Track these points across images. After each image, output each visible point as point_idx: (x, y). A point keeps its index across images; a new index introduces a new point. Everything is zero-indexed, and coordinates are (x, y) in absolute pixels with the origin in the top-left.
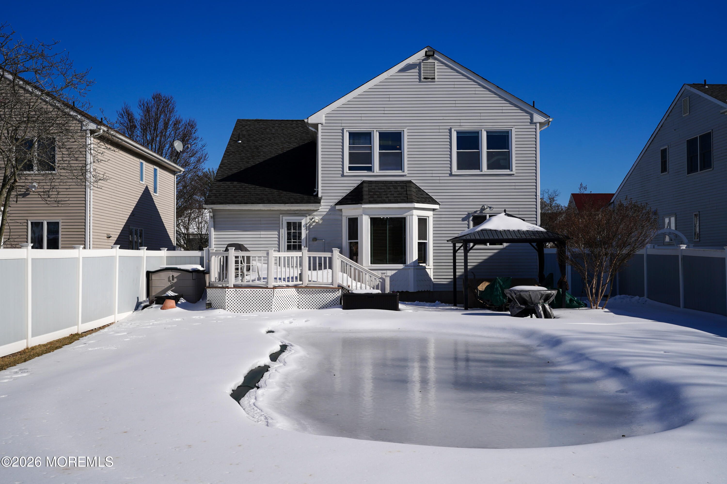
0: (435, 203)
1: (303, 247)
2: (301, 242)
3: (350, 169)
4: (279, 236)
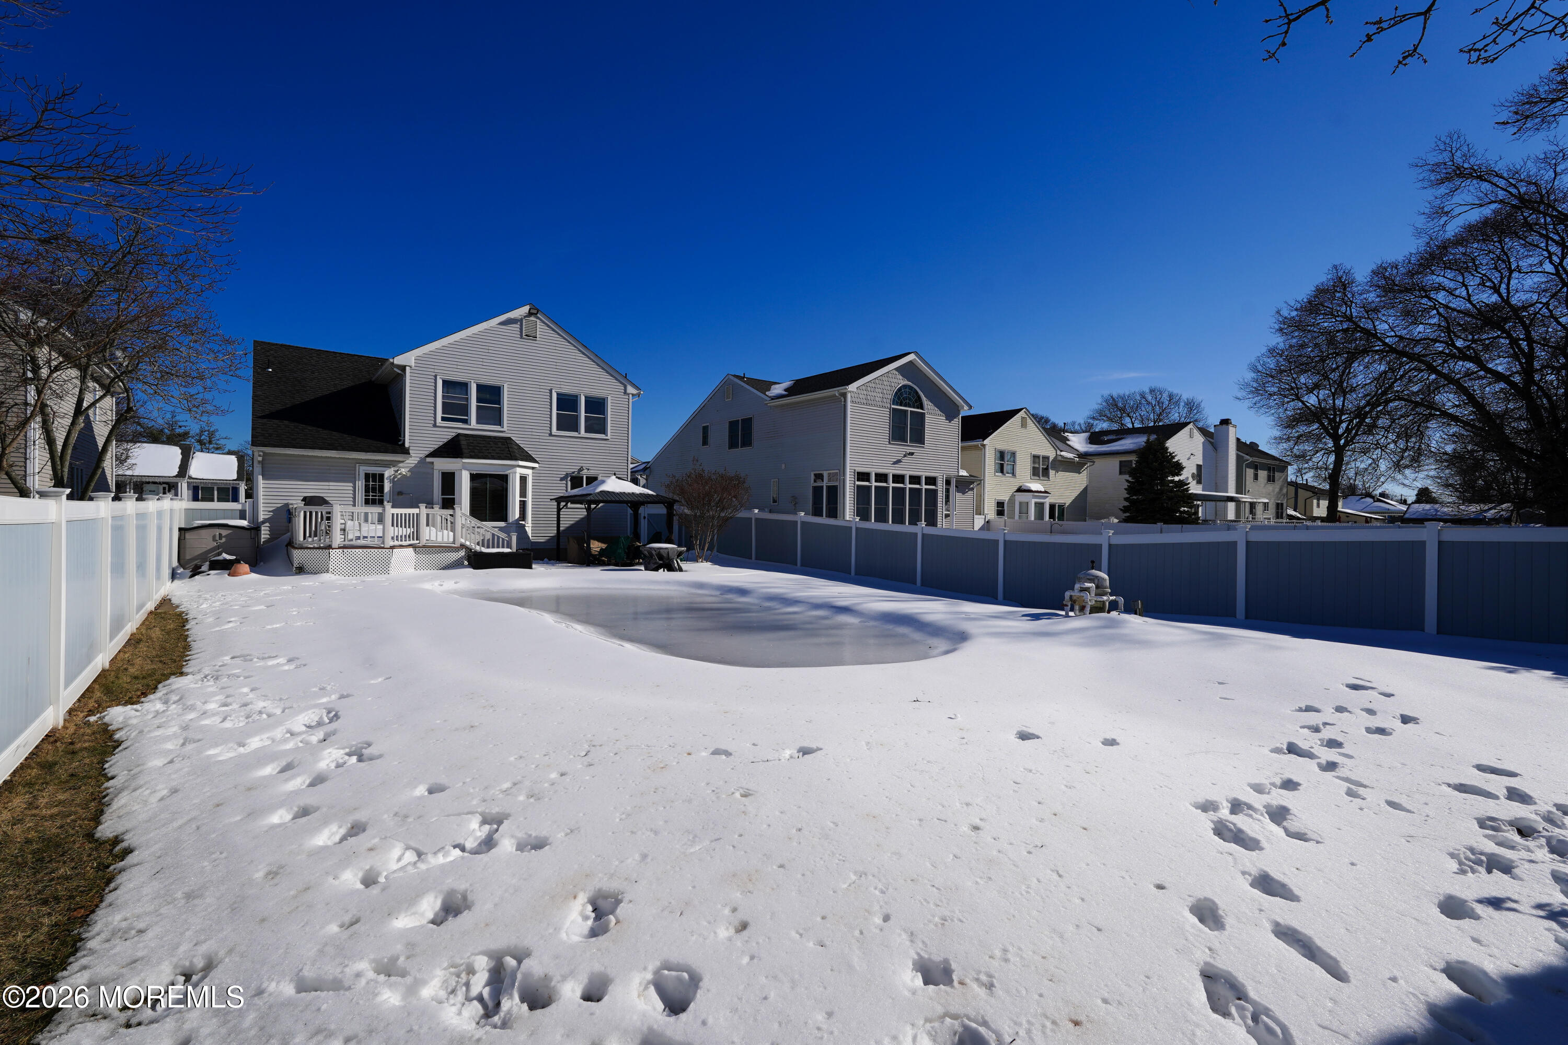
0: (535, 461)
1: (385, 503)
2: (383, 496)
3: (443, 419)
4: (354, 487)
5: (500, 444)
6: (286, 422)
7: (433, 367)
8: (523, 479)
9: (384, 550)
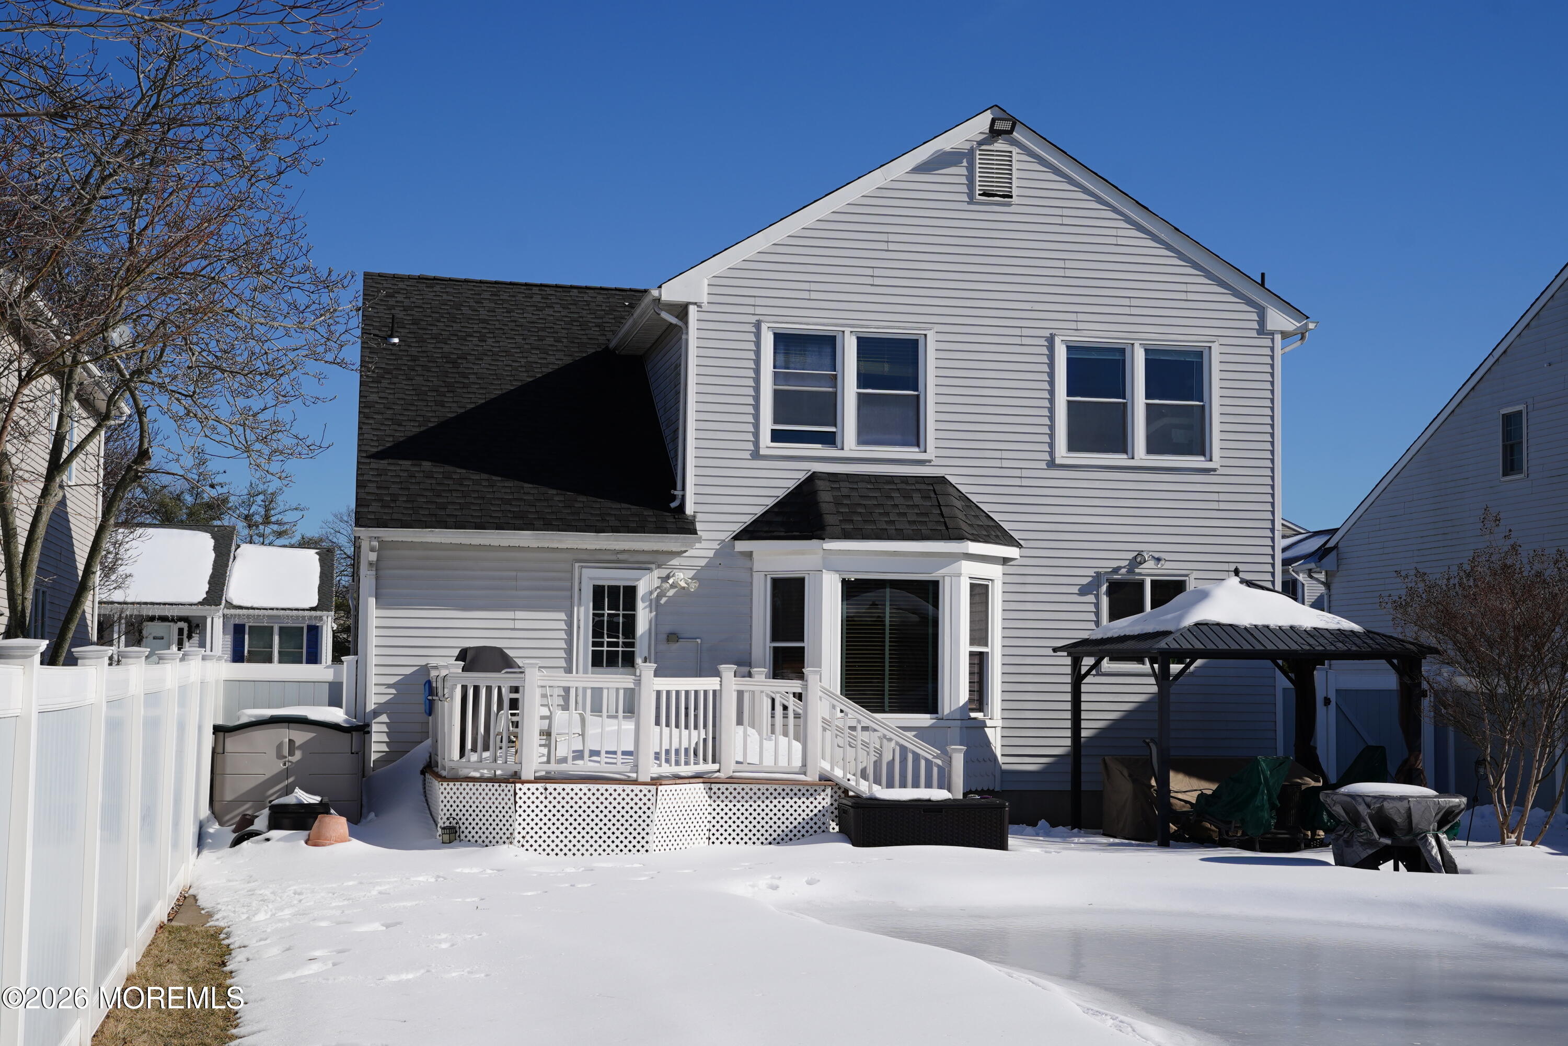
0: (1010, 541)
1: (639, 661)
2: (632, 645)
3: (777, 436)
4: (570, 624)
5: (917, 499)
6: (427, 465)
7: (751, 301)
8: (980, 592)
9: (636, 788)
